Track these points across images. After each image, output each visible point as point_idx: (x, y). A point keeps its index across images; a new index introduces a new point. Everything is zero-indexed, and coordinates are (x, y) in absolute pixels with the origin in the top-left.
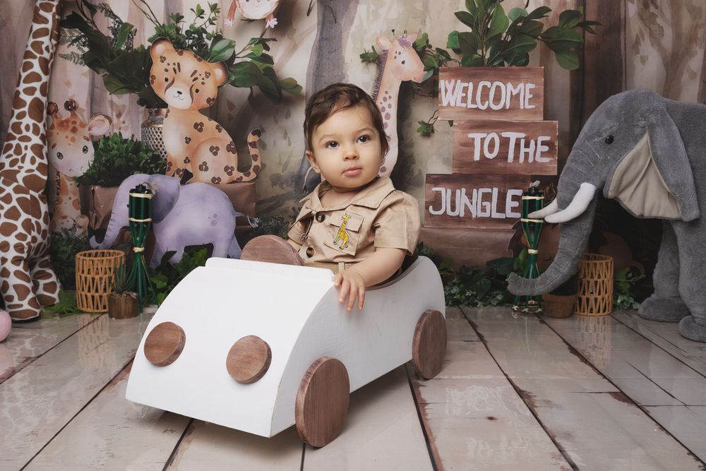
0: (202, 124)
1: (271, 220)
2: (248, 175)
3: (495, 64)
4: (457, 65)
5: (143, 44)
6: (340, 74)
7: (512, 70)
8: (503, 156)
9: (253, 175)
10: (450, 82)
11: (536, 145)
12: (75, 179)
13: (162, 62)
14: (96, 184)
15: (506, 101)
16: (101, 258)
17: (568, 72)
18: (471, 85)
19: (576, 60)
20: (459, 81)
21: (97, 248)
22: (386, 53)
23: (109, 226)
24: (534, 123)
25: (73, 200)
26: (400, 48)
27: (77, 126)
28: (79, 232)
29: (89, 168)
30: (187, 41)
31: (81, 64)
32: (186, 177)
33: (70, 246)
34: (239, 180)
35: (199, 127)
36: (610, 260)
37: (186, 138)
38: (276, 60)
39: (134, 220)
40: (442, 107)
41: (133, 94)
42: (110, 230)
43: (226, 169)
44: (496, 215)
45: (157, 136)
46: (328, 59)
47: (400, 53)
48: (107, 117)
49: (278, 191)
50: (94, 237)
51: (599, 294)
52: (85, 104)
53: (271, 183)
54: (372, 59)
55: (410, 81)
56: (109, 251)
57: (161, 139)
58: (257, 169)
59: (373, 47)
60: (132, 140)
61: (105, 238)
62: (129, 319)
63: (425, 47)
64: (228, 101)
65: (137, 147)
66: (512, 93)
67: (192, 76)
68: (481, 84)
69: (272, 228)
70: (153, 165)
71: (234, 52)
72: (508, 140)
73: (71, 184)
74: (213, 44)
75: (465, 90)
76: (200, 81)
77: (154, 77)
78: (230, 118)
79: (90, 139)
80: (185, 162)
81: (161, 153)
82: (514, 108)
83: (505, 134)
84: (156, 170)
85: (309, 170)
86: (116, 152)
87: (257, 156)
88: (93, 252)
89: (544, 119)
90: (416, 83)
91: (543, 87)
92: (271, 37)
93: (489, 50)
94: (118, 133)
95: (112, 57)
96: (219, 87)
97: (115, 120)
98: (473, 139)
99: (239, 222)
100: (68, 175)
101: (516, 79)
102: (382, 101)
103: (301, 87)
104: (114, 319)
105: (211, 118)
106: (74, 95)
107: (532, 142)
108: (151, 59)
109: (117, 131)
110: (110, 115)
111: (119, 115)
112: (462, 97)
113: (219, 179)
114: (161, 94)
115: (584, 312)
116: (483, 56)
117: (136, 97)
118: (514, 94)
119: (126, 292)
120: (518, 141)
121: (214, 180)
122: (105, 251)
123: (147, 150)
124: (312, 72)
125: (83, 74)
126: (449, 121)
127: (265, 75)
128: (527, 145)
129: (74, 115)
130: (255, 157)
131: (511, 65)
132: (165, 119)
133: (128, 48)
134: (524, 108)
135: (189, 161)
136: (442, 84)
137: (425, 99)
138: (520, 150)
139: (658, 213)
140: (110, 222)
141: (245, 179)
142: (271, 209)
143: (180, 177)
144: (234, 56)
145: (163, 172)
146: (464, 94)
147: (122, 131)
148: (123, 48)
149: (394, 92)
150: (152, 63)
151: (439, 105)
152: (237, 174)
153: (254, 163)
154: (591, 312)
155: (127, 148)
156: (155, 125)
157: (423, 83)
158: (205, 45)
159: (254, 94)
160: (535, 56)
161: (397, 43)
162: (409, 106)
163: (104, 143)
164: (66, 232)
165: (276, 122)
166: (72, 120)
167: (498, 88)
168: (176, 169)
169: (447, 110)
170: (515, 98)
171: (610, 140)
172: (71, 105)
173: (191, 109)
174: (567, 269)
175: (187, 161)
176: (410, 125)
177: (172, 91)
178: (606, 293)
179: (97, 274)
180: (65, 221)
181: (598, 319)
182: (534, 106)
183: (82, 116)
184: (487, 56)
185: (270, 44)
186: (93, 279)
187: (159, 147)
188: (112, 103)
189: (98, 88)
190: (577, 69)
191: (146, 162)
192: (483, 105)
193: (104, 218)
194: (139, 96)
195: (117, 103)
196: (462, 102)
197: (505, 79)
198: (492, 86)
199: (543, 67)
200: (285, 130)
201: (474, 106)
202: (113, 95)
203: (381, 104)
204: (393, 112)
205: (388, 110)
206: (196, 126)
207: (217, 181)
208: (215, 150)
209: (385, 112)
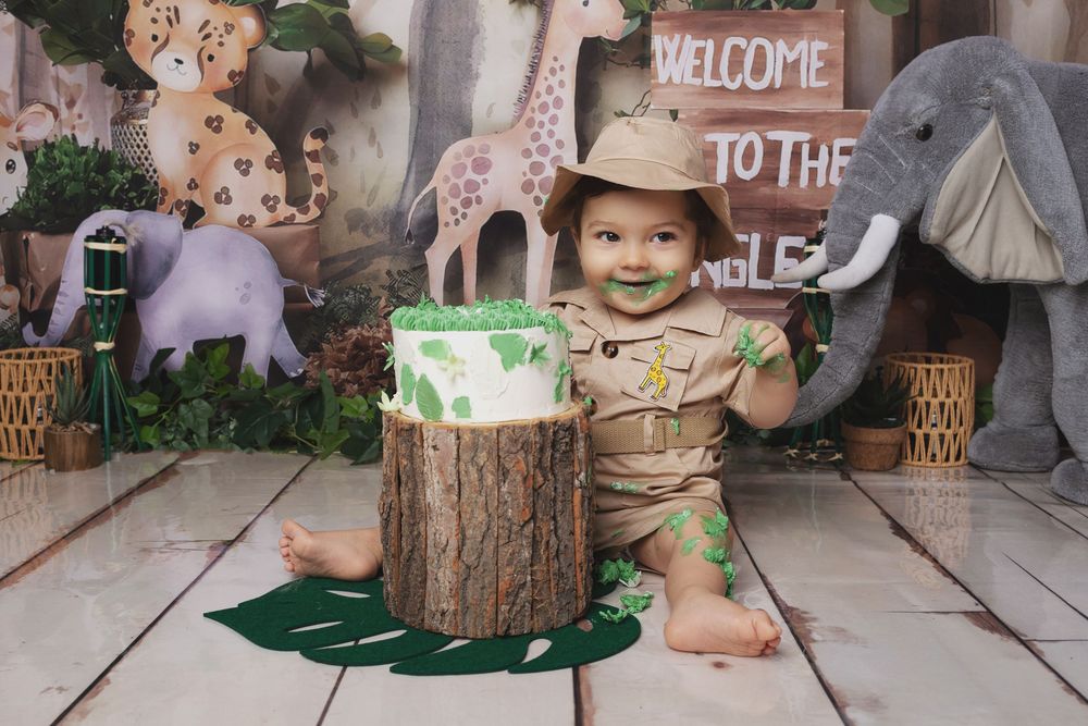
0: (219, 119)
1: (347, 294)
2: (305, 211)
3: (756, 4)
4: (686, 6)
6: (470, 25)
7: (786, 16)
8: (769, 175)
9: (314, 212)
10: (671, 39)
11: (830, 154)
13: (147, 5)
14: (33, 229)
15: (774, 73)
16: (29, 361)
17: (888, 19)
18: (710, 45)
20: (688, 37)
21: (37, 345)
23: (56, 305)
24: (826, 113)
29: (17, 200)
32: (193, 216)
34: (290, 220)
35: (216, 124)
36: (968, 362)
37: (191, 144)
38: (352, 2)
39: (92, 291)
40: (659, 85)
41: (92, 63)
42: (58, 312)
43: (265, 200)
44: (756, 283)
45: (138, 141)
48: (49, 107)
49: (359, 240)
50: (30, 325)
51: (948, 426)
52: (10, 82)
53: (346, 226)
55: (599, 37)
56: (55, 349)
57: (146, 146)
58: (320, 201)
60: (96, 148)
61: (50, 326)
62: (80, 472)
64: (266, 75)
65: (104, 161)
66: (785, 58)
67: (200, 31)
68: (730, 42)
69: (349, 308)
70: (135, 194)
72: (778, 145)
75: (700, 53)
76: (215, 39)
77: (131, 33)
78: (271, 106)
79: (19, 147)
80: (190, 187)
81: (148, 172)
82: (791, 86)
83: (773, 135)
84: (140, 202)
85: (416, 201)
86: (67, 170)
87: (322, 177)
88: (25, 351)
89: (845, 108)
90: (609, 41)
91: (843, 48)
94: (70, 137)
96: (249, 50)
97: (64, 112)
98: (715, 144)
99: (291, 296)
101: (792, 32)
102: (548, 75)
103: (399, 51)
104: (52, 471)
107: (824, 150)
109: (67, 132)
110: (54, 102)
111: (71, 104)
112: (695, 67)
113: (252, 219)
114: (144, 64)
115: (920, 460)
117: (98, 69)
118: (789, 61)
119: (76, 422)
120: (797, 147)
121: (242, 219)
122: (48, 350)
123: (123, 168)
124: (419, 22)
125: (5, 29)
126: (671, 111)
127: (333, 28)
128: (814, 155)
130: (318, 179)
131: (784, 8)
132: (151, 109)
134: (809, 87)
135: (197, 186)
136: (658, 43)
137: (625, 70)
138: (800, 164)
139: (1016, 270)
140: (58, 298)
141: (300, 218)
142: (349, 272)
143: (183, 214)
145: (152, 207)
146: (698, 62)
147: (78, 134)
149: (570, 57)
151: (652, 81)
152: (284, 210)
153: (316, 190)
154: (933, 461)
155: (87, 163)
156: (135, 121)
157: (623, 41)
159: (314, 64)
162: (597, 83)
163: (45, 155)
165: (355, 113)
167: (760, 50)
168: (174, 201)
169: (665, 90)
170: (792, 68)
171: (926, 133)
173: (200, 91)
174: (850, 376)
175: (193, 185)
176: (598, 118)
177: (165, 59)
178: (961, 424)
179: (24, 389)
181: (947, 473)
182: (825, 84)
183: (5, 105)
186: (18, 400)
187: (143, 160)
188: (58, 81)
189: (31, 54)
190: (905, 15)
191: (121, 189)
192: (733, 81)
193: (47, 291)
194: (104, 67)
195: (67, 81)
196: (693, 76)
197: (772, 33)
198: (750, 46)
199: (842, 11)
200: (372, 130)
201: (717, 84)
202: (59, 66)
203: (546, 79)
204: (568, 94)
205: (558, 92)
206: (209, 122)
207: (247, 222)
208: (244, 167)
209: (554, 96)
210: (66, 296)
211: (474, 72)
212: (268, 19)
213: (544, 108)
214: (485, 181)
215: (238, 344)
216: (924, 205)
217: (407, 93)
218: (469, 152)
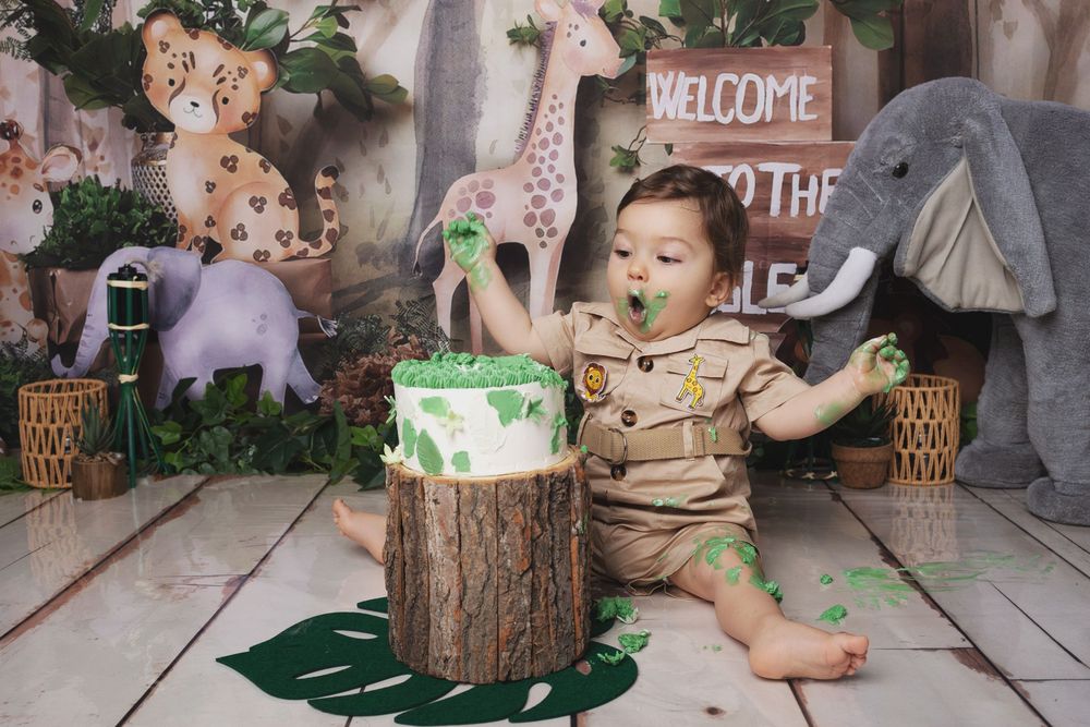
0: (234, 159)
1: (359, 324)
2: (317, 245)
3: (746, 42)
4: (679, 45)
5: (128, 20)
6: (473, 66)
7: (776, 53)
8: (761, 205)
9: (326, 246)
10: (665, 77)
11: (820, 184)
12: (21, 257)
13: (164, 51)
14: (60, 267)
15: (765, 108)
16: (57, 395)
17: (874, 53)
18: (703, 81)
19: (889, 32)
20: (682, 74)
21: (65, 376)
22: (552, 26)
23: (83, 338)
24: (815, 145)
25: (19, 293)
26: (576, 18)
27: (22, 165)
28: (32, 349)
29: (44, 239)
30: (205, 13)
31: (24, 57)
32: (211, 251)
33: (18, 373)
34: (303, 255)
35: (231, 163)
36: (953, 384)
37: (208, 183)
38: (360, 45)
39: (115, 327)
40: (654, 121)
41: (113, 108)
42: (85, 344)
43: (279, 235)
44: (750, 309)
46: (452, 40)
47: (577, 27)
48: (73, 150)
49: (370, 272)
50: (58, 357)
51: (933, 446)
52: (35, 126)
53: (357, 259)
54: (527, 38)
55: (596, 76)
56: (81, 381)
57: (165, 186)
58: (332, 235)
59: (529, 17)
60: (117, 189)
61: (77, 358)
62: (105, 501)
63: (621, 15)
64: (278, 117)
65: (126, 201)
66: (775, 93)
67: (215, 75)
68: (722, 78)
69: (361, 337)
70: (155, 232)
71: (288, 30)
72: (771, 175)
73: (15, 267)
74: (251, 18)
75: (693, 89)
76: (229, 83)
77: (149, 78)
78: (284, 146)
79: (45, 188)
80: (207, 224)
81: (167, 210)
82: (780, 121)
83: (764, 167)
84: (160, 239)
85: (424, 234)
86: (91, 209)
87: (333, 213)
88: (54, 383)
89: (834, 139)
91: (831, 82)
92: (350, 4)
93: (734, 18)
94: (93, 178)
95: (76, 45)
96: (262, 93)
97: (87, 155)
99: (305, 327)
100: (10, 251)
101: (781, 68)
102: (548, 113)
103: (406, 92)
104: (80, 500)
105: (251, 147)
106: (15, 113)
107: (813, 180)
108: (143, 47)
109: (90, 173)
110: (77, 145)
111: (93, 146)
112: (688, 103)
113: (267, 254)
114: (161, 107)
115: (906, 478)
116: (723, 30)
117: (119, 113)
118: (779, 95)
119: (101, 453)
120: (788, 178)
121: (257, 254)
122: (75, 381)
123: (143, 207)
124: (424, 64)
125: (29, 76)
126: (666, 145)
127: (341, 70)
128: (804, 186)
129: (15, 147)
130: (329, 215)
131: (773, 45)
132: (170, 151)
133: (103, 28)
134: (798, 120)
135: (214, 223)
136: (653, 80)
137: (622, 107)
138: (791, 194)
139: (986, 300)
140: (84, 331)
141: (312, 252)
142: (359, 303)
143: (201, 250)
144: (287, 39)
145: (172, 243)
146: (692, 98)
147: (100, 174)
148: (95, 28)
149: (569, 96)
150: (146, 53)
151: (648, 117)
152: (297, 245)
153: (328, 226)
154: (919, 479)
155: (110, 202)
156: (154, 162)
157: (619, 79)
158: (237, 19)
159: (324, 105)
160: (815, 27)
161: (570, 8)
162: (595, 120)
163: (70, 195)
164: (12, 351)
165: (364, 152)
166: (13, 155)
167: (751, 86)
168: (192, 237)
169: (660, 126)
170: (782, 102)
171: (901, 171)
172: (10, 130)
173: (216, 132)
175: (210, 222)
176: (596, 153)
177: (182, 101)
178: (946, 444)
179: (53, 421)
180: (8, 329)
181: (932, 491)
182: (815, 116)
183: (31, 149)
184: (731, 29)
185: (349, 16)
186: (47, 432)
187: (163, 199)
188: (80, 125)
189: (55, 99)
190: (891, 49)
191: (142, 227)
192: (725, 116)
193: (73, 326)
194: (124, 111)
195: (90, 125)
196: (687, 112)
197: (763, 68)
198: (741, 82)
199: (830, 47)
200: (380, 167)
201: (710, 118)
202: (81, 110)
203: (546, 116)
204: (567, 131)
205: (557, 128)
206: (224, 161)
207: (262, 257)
208: (259, 204)
209: (554, 132)
210: (92, 329)
211: (477, 110)
212: (281, 64)
213: (544, 144)
214: (489, 215)
215: (255, 372)
216: (899, 239)
217: (414, 132)
218: (473, 187)
